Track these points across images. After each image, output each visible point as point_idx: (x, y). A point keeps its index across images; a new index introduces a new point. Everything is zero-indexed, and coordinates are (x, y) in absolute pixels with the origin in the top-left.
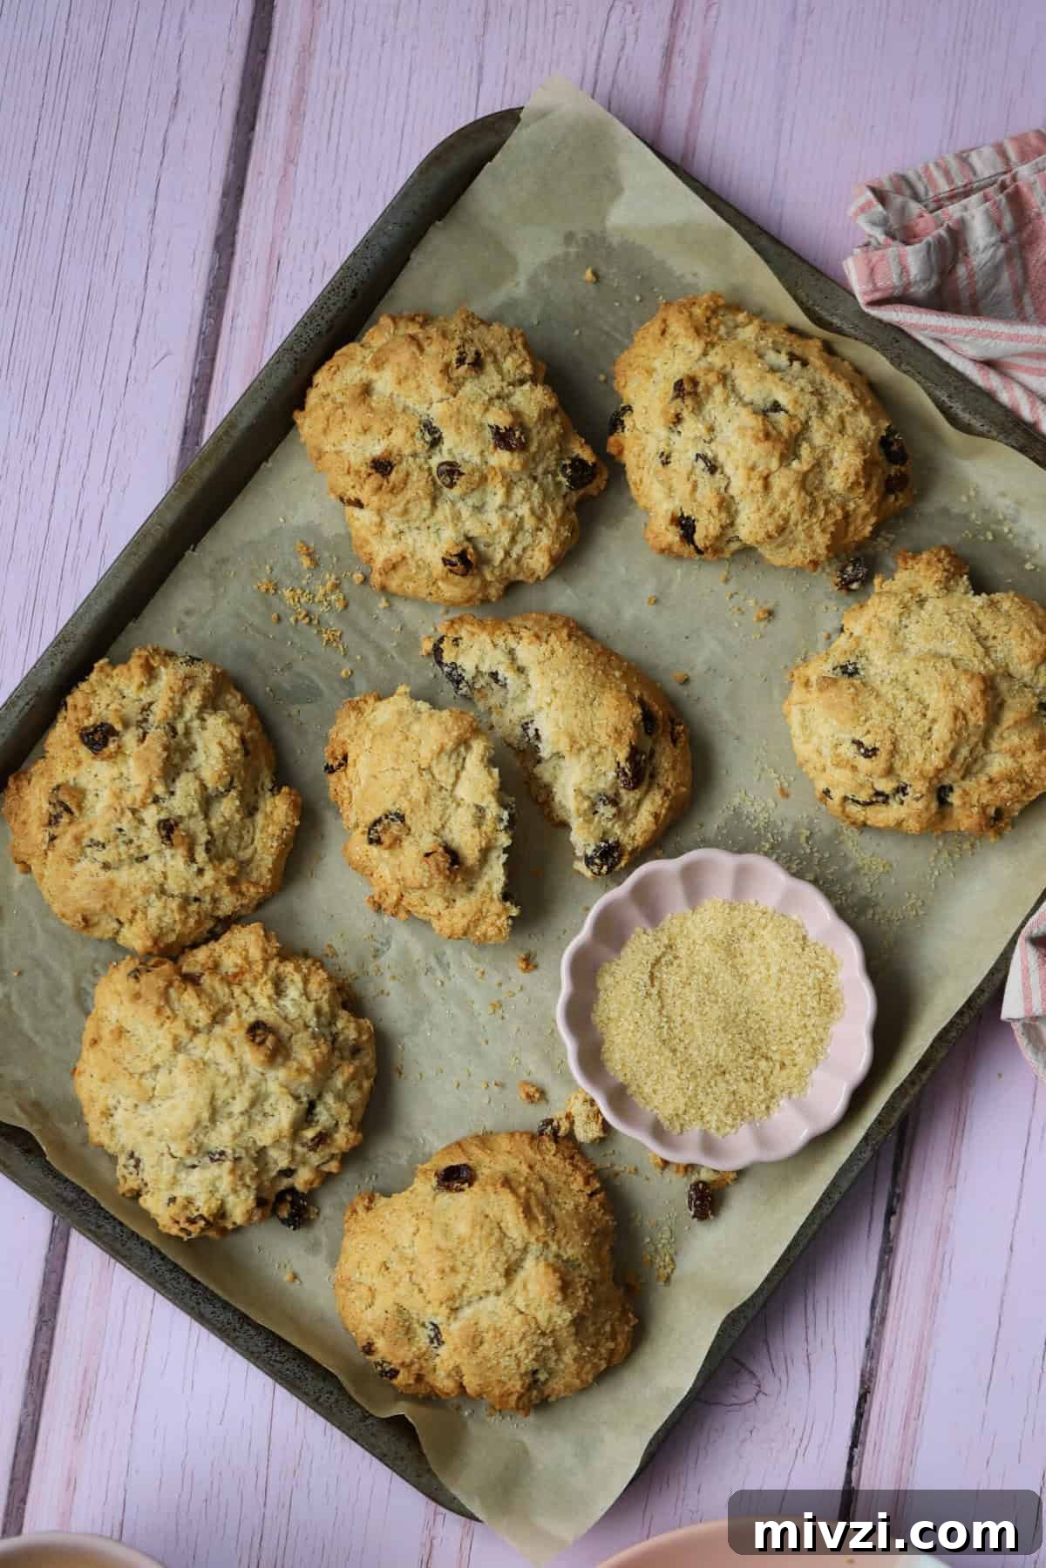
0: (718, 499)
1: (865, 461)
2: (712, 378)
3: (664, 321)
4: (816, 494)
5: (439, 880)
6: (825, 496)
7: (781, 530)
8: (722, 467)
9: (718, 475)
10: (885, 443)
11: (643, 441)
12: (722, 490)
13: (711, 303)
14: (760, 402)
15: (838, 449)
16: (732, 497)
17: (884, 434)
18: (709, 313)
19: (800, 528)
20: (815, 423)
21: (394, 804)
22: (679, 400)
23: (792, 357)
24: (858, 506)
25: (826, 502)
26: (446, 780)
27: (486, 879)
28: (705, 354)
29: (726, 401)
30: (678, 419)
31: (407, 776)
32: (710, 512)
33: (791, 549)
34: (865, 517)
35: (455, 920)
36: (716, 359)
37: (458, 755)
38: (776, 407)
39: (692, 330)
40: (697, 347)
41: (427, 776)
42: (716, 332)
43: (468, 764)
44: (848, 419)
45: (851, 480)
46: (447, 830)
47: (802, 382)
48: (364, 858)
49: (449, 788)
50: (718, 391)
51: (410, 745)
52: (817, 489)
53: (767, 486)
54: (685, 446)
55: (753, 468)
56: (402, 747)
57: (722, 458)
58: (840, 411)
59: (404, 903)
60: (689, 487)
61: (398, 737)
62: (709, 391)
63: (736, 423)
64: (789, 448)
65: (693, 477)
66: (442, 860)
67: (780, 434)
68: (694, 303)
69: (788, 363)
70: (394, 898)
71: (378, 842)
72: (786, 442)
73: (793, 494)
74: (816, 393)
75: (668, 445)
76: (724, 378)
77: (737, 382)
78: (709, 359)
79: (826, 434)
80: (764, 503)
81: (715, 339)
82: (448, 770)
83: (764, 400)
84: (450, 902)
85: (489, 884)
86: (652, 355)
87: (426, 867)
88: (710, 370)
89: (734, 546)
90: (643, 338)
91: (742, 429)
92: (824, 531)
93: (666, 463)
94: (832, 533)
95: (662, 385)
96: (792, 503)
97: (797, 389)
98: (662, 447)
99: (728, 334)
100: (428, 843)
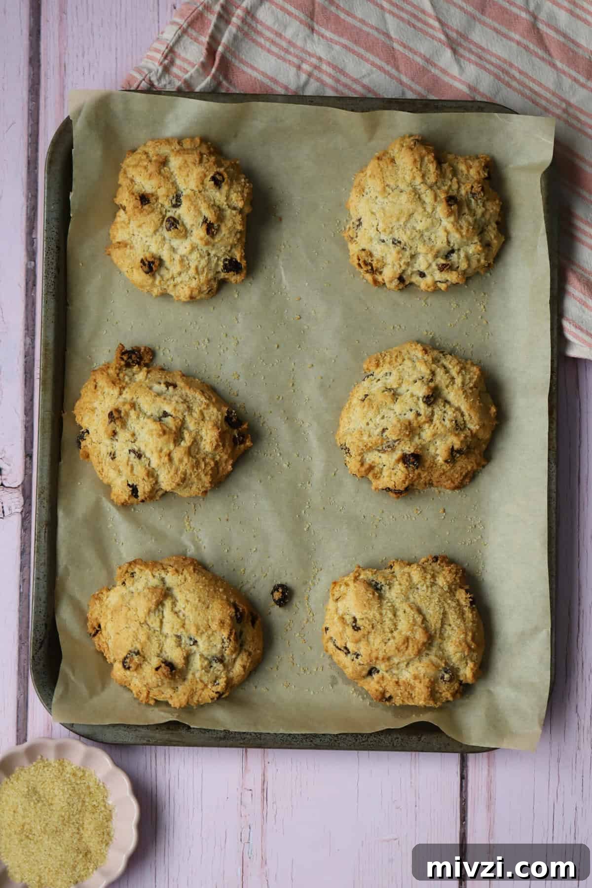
0: (146, 472)
1: (219, 433)
2: (127, 407)
3: (95, 380)
4: (197, 456)
5: (166, 681)
6: (203, 456)
7: (184, 480)
8: (144, 453)
9: (143, 459)
10: (228, 419)
11: (98, 449)
12: (147, 466)
13: (117, 365)
14: (156, 414)
15: (204, 430)
16: (153, 469)
17: (226, 415)
18: (117, 371)
19: (193, 476)
20: (188, 419)
21: (132, 646)
22: (113, 423)
23: (168, 385)
24: (221, 457)
25: (204, 459)
26: (156, 625)
27: (191, 672)
28: (121, 394)
29: (138, 417)
30: (115, 433)
31: (135, 629)
32: (144, 479)
33: (191, 488)
34: (226, 461)
35: (180, 697)
36: (127, 395)
37: (159, 611)
38: (165, 414)
39: (110, 384)
40: (116, 392)
41: (145, 627)
42: (124, 381)
43: (165, 613)
44: (205, 412)
45: (214, 445)
46: (164, 653)
47: (176, 398)
48: (124, 677)
49: (159, 629)
50: (132, 413)
51: (132, 613)
52: (197, 454)
53: (171, 460)
54: (122, 446)
55: (161, 451)
56: (128, 615)
57: (143, 448)
58: (200, 408)
59: (151, 696)
60: (129, 468)
61: (124, 610)
62: (127, 414)
63: (146, 430)
64: (178, 437)
65: (130, 463)
66: (164, 670)
67: (171, 429)
68: (108, 367)
69: (166, 389)
70: (145, 694)
71: (129, 668)
72: (175, 433)
73: (185, 460)
74: (185, 401)
75: (113, 448)
76: (133, 405)
77: (141, 405)
78: (124, 396)
79: (196, 423)
80: (171, 468)
81: (124, 384)
82: (155, 620)
83: (158, 412)
84: (175, 689)
85: (193, 674)
86: (93, 400)
87: (158, 677)
88: (124, 404)
89: (160, 493)
90: (86, 392)
91: (151, 432)
92: (206, 475)
93: (113, 458)
94: (211, 475)
95: (101, 417)
96: (186, 464)
97: (174, 403)
98: (110, 449)
99: (130, 379)
100: (155, 662)
